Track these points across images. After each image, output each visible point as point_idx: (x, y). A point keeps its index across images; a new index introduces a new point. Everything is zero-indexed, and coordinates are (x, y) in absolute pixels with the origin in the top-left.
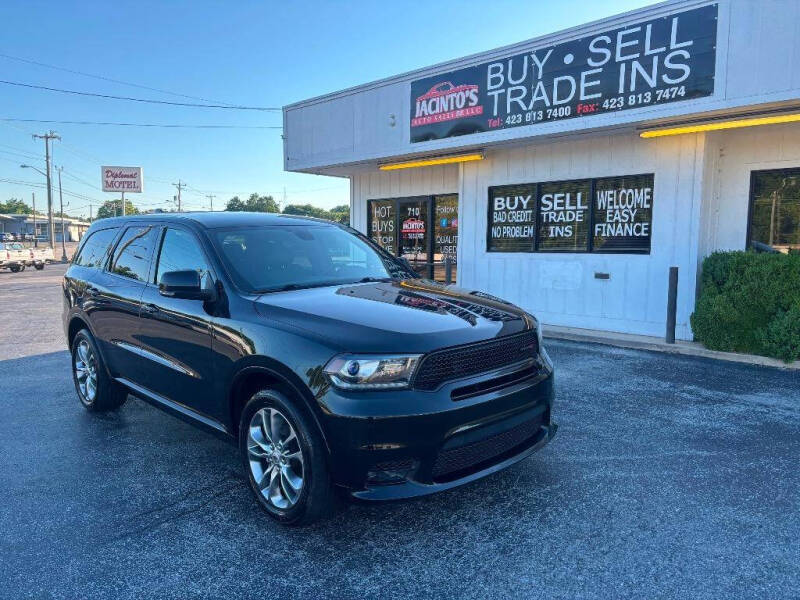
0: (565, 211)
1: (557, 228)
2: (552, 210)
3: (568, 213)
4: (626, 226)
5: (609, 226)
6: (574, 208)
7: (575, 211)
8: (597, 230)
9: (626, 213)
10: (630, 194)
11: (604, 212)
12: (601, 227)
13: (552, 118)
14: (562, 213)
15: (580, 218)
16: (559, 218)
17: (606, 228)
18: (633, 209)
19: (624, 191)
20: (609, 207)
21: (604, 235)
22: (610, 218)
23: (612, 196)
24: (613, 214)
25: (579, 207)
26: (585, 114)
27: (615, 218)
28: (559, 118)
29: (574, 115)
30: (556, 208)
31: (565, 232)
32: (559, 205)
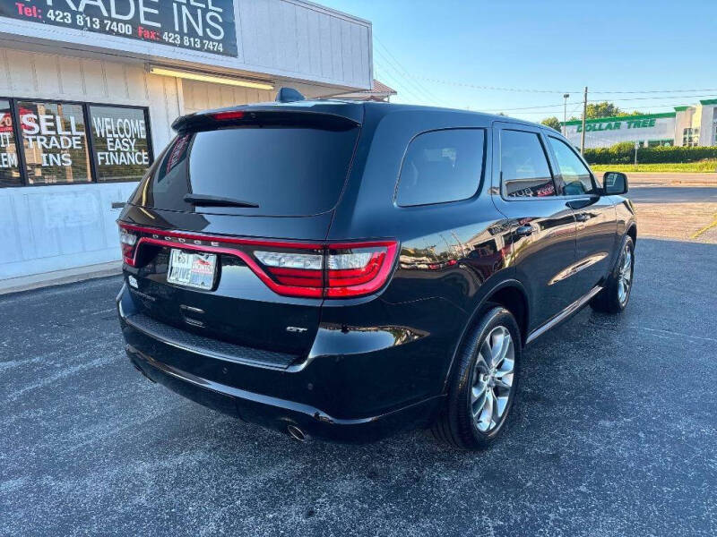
0: (58, 137)
1: (51, 156)
2: (39, 134)
3: (62, 138)
4: (128, 155)
5: (112, 154)
6: (69, 133)
7: (70, 137)
8: (100, 158)
9: (125, 142)
10: (127, 123)
11: (104, 140)
12: (104, 156)
13: (111, 32)
14: (53, 138)
15: (77, 145)
16: (51, 145)
17: (109, 155)
18: (131, 138)
19: (120, 120)
20: (109, 135)
21: (107, 163)
22: (111, 147)
23: (109, 123)
24: (114, 142)
25: (74, 133)
26: (146, 40)
27: (116, 147)
28: (118, 34)
29: (134, 36)
30: (44, 132)
31: (62, 161)
32: (50, 128)
